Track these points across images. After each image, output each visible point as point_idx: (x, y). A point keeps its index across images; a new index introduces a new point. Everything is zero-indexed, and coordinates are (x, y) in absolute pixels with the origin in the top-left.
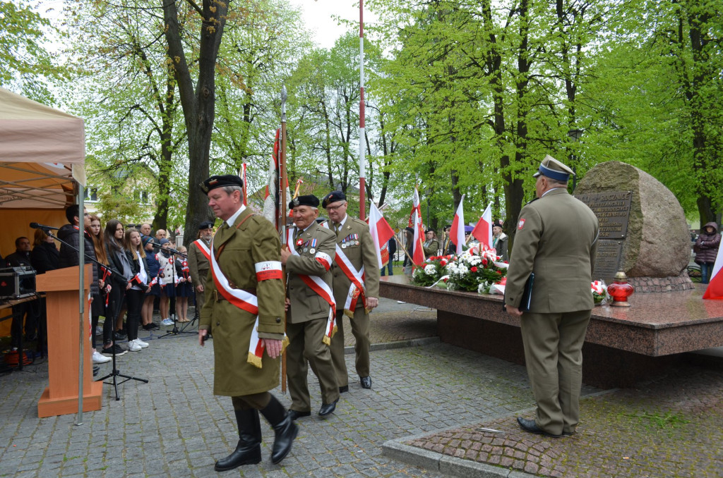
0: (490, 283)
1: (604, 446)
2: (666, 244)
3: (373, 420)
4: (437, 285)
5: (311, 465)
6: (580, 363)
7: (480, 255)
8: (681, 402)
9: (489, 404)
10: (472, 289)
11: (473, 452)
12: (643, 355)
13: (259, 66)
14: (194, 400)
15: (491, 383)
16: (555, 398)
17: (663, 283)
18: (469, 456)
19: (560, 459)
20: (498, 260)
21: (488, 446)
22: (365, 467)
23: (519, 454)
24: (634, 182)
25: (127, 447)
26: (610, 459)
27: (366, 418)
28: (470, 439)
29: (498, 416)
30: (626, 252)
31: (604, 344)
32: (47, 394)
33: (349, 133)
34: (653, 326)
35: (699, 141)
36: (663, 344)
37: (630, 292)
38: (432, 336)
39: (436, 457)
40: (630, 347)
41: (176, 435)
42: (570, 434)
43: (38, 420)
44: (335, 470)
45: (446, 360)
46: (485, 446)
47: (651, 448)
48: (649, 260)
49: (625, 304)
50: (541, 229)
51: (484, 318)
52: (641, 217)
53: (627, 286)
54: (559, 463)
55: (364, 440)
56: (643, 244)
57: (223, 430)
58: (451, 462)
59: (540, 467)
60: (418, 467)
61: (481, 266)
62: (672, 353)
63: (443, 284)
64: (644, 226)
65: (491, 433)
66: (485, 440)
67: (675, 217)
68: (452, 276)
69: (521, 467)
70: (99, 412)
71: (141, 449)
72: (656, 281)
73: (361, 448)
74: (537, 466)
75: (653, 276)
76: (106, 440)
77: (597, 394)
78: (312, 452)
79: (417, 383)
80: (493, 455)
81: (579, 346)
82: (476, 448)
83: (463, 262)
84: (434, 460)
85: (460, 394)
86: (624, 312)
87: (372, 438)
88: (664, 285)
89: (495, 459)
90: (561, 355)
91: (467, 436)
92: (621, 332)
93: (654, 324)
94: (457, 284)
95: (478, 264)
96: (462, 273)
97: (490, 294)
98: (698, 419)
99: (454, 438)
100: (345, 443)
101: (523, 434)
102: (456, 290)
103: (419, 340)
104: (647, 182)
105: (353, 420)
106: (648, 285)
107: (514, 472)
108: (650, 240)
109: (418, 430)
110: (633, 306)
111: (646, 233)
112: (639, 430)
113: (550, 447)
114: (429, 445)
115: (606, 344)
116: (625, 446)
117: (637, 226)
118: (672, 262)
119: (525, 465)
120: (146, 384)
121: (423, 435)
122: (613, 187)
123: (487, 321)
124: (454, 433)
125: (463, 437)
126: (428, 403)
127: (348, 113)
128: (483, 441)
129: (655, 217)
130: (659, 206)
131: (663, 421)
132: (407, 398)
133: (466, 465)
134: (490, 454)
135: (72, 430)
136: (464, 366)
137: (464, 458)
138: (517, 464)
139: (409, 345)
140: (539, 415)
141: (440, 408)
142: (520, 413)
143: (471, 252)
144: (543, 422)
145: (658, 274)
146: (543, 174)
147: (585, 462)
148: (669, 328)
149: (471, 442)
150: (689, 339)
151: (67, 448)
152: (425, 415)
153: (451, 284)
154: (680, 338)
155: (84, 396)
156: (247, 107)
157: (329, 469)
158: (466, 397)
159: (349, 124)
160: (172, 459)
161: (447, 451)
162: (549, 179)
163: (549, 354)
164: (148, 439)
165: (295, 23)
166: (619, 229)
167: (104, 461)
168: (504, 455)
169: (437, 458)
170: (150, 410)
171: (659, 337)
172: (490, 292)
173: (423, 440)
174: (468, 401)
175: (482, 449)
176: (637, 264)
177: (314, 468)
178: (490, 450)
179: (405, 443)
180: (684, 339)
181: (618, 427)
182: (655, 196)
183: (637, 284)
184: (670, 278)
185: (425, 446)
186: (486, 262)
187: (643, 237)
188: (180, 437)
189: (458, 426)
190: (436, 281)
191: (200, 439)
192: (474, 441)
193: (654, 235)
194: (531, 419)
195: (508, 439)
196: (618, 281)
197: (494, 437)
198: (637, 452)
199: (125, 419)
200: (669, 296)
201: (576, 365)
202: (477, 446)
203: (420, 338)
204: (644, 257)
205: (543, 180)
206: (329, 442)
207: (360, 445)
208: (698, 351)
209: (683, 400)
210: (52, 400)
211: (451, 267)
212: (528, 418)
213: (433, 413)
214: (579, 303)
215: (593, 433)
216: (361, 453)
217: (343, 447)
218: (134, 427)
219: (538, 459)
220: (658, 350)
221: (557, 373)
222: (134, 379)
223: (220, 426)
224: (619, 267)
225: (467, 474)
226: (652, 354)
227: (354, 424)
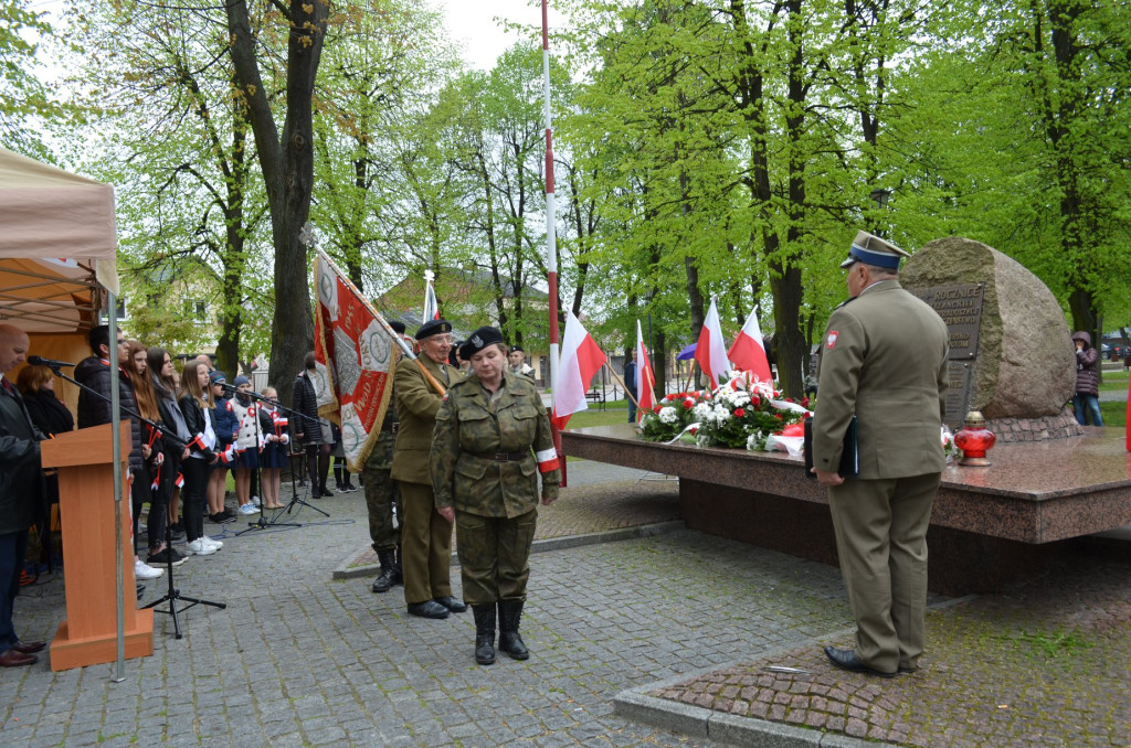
0: (766, 433)
1: (965, 689)
2: (1038, 366)
3: (593, 657)
4: (680, 439)
5: (502, 735)
6: (924, 557)
7: (747, 389)
8: (1076, 614)
9: (773, 626)
10: (737, 444)
11: (761, 705)
12: (1017, 542)
13: (379, 99)
14: (302, 635)
15: (772, 592)
16: (886, 613)
17: (1035, 427)
18: (755, 712)
19: (900, 713)
20: (776, 397)
21: (784, 695)
22: (588, 735)
23: (835, 707)
24: (987, 269)
25: (201, 715)
26: (978, 709)
27: (582, 655)
28: (755, 685)
29: (792, 646)
30: (978, 379)
31: (954, 526)
32: (63, 633)
33: (522, 202)
34: (1034, 496)
35: (1071, 204)
36: (1049, 524)
37: (989, 442)
38: (672, 520)
39: (702, 714)
40: (997, 530)
41: (279, 693)
42: (910, 670)
43: (51, 675)
44: (541, 741)
45: (698, 556)
46: (779, 695)
47: (1040, 689)
48: (1014, 391)
49: (983, 462)
50: (864, 347)
51: (759, 489)
52: (1000, 323)
53: (984, 433)
54: (899, 719)
55: (583, 691)
56: (1003, 366)
57: (354, 682)
58: (727, 722)
59: (871, 726)
60: (674, 732)
61: (750, 408)
62: (1063, 537)
63: (689, 437)
64: (1004, 338)
65: (787, 673)
66: (779, 685)
67: (1051, 323)
68: (704, 423)
69: (839, 727)
70: (150, 659)
71: (223, 718)
72: (1025, 424)
73: (577, 704)
74: (865, 726)
75: (1020, 417)
76: (166, 704)
77: (944, 605)
78: (501, 714)
79: (656, 596)
80: (793, 709)
81: (922, 531)
82: (765, 699)
83: (721, 401)
84: (700, 721)
85: (726, 610)
86: (981, 475)
87: (595, 687)
88: (1038, 429)
89: (796, 716)
90: (894, 546)
91: (750, 680)
92: (981, 507)
93: (1035, 492)
94: (712, 438)
95: (745, 405)
96: (720, 419)
97: (767, 451)
98: (1107, 640)
99: (728, 684)
100: (553, 696)
101: (835, 672)
102: (711, 445)
103: (652, 526)
104: (1006, 270)
105: (561, 658)
106: (1012, 431)
107: (828, 736)
108: (1014, 359)
109: (666, 671)
110: (995, 464)
111: (1008, 348)
112: (1018, 660)
113: (881, 693)
114: (688, 696)
115: (959, 526)
116: (998, 687)
117: (993, 338)
118: (1049, 394)
119: (846, 724)
120: (223, 611)
121: (677, 680)
122: (953, 279)
123: (760, 494)
124: (728, 676)
125: (743, 682)
126: (677, 627)
127: (520, 172)
128: (775, 687)
129: (1021, 324)
130: (1026, 306)
131: (1053, 645)
132: (643, 621)
133: (751, 727)
134: (789, 707)
135: (109, 689)
136: (727, 567)
137: (747, 716)
138: (833, 722)
139: (637, 534)
140: (860, 641)
141: (698, 634)
142: (829, 638)
143: (733, 385)
144: (868, 653)
145: (1029, 412)
146: (860, 261)
147: (939, 716)
148: (1058, 499)
149: (757, 690)
150: (1089, 515)
151: (103, 721)
152: (675, 647)
153: (703, 437)
154: (1074, 513)
155: (127, 634)
156: (360, 165)
157: (531, 740)
158: (737, 616)
159: (522, 189)
160: (275, 733)
161: (719, 704)
162: (871, 267)
163: (876, 545)
164: (234, 701)
165: (434, 31)
166: (965, 344)
167: (164, 740)
168: (811, 708)
169: (704, 717)
170: (232, 652)
171: (1043, 514)
172: (767, 448)
173: (677, 687)
174: (740, 622)
175: (775, 701)
176: (995, 398)
177: (507, 739)
178: (788, 701)
179: (650, 694)
180: (1080, 514)
181: (984, 657)
182: (1019, 290)
183: (995, 429)
184: (1046, 418)
185: (683, 698)
186: (758, 402)
187: (1003, 355)
188: (286, 696)
189: (731, 663)
190: (678, 433)
191: (318, 699)
192: (760, 687)
193: (1020, 352)
194: (845, 648)
195: (816, 682)
196: (970, 425)
197: (793, 681)
198: (1018, 696)
199: (193, 670)
200: (1046, 446)
201: (920, 561)
202: (766, 695)
203: (653, 523)
204: (1006, 387)
205: (861, 270)
206: (526, 696)
207: (577, 699)
208: (1102, 532)
209: (1079, 610)
210: (73, 641)
211: (702, 409)
212: (840, 647)
213: (686, 644)
214: (924, 462)
215: (946, 668)
216: (580, 712)
217: (549, 704)
218: (210, 681)
219: (865, 713)
220: (1041, 533)
221: (889, 574)
222: (203, 602)
223: (348, 675)
224: (966, 403)
225: (754, 740)
226: (1032, 540)
227: (564, 665)
